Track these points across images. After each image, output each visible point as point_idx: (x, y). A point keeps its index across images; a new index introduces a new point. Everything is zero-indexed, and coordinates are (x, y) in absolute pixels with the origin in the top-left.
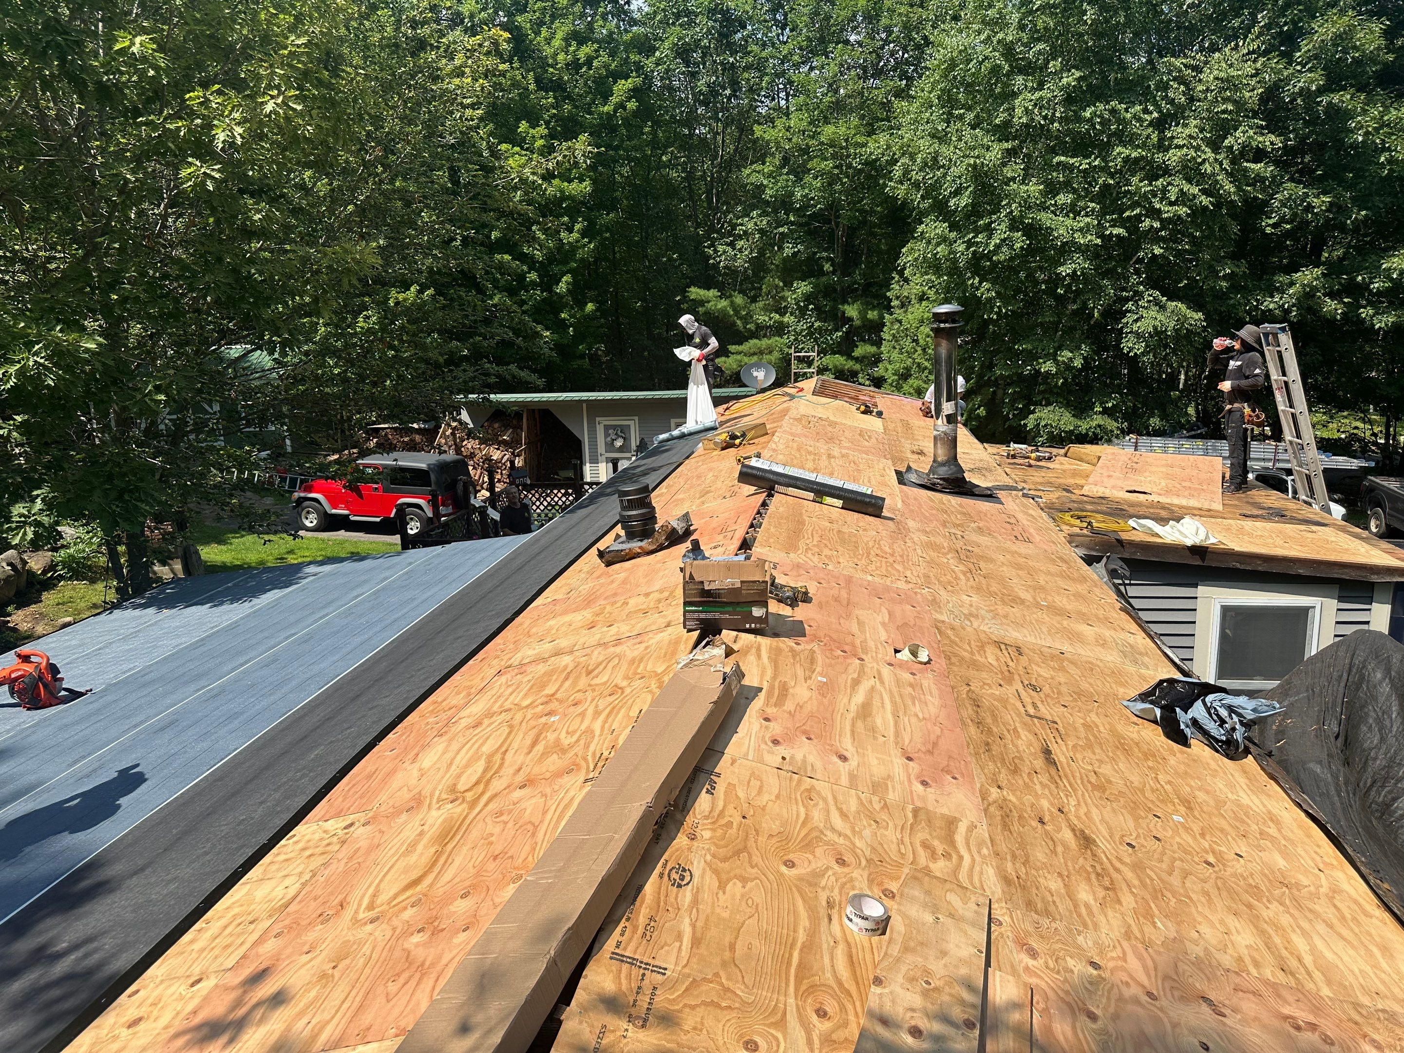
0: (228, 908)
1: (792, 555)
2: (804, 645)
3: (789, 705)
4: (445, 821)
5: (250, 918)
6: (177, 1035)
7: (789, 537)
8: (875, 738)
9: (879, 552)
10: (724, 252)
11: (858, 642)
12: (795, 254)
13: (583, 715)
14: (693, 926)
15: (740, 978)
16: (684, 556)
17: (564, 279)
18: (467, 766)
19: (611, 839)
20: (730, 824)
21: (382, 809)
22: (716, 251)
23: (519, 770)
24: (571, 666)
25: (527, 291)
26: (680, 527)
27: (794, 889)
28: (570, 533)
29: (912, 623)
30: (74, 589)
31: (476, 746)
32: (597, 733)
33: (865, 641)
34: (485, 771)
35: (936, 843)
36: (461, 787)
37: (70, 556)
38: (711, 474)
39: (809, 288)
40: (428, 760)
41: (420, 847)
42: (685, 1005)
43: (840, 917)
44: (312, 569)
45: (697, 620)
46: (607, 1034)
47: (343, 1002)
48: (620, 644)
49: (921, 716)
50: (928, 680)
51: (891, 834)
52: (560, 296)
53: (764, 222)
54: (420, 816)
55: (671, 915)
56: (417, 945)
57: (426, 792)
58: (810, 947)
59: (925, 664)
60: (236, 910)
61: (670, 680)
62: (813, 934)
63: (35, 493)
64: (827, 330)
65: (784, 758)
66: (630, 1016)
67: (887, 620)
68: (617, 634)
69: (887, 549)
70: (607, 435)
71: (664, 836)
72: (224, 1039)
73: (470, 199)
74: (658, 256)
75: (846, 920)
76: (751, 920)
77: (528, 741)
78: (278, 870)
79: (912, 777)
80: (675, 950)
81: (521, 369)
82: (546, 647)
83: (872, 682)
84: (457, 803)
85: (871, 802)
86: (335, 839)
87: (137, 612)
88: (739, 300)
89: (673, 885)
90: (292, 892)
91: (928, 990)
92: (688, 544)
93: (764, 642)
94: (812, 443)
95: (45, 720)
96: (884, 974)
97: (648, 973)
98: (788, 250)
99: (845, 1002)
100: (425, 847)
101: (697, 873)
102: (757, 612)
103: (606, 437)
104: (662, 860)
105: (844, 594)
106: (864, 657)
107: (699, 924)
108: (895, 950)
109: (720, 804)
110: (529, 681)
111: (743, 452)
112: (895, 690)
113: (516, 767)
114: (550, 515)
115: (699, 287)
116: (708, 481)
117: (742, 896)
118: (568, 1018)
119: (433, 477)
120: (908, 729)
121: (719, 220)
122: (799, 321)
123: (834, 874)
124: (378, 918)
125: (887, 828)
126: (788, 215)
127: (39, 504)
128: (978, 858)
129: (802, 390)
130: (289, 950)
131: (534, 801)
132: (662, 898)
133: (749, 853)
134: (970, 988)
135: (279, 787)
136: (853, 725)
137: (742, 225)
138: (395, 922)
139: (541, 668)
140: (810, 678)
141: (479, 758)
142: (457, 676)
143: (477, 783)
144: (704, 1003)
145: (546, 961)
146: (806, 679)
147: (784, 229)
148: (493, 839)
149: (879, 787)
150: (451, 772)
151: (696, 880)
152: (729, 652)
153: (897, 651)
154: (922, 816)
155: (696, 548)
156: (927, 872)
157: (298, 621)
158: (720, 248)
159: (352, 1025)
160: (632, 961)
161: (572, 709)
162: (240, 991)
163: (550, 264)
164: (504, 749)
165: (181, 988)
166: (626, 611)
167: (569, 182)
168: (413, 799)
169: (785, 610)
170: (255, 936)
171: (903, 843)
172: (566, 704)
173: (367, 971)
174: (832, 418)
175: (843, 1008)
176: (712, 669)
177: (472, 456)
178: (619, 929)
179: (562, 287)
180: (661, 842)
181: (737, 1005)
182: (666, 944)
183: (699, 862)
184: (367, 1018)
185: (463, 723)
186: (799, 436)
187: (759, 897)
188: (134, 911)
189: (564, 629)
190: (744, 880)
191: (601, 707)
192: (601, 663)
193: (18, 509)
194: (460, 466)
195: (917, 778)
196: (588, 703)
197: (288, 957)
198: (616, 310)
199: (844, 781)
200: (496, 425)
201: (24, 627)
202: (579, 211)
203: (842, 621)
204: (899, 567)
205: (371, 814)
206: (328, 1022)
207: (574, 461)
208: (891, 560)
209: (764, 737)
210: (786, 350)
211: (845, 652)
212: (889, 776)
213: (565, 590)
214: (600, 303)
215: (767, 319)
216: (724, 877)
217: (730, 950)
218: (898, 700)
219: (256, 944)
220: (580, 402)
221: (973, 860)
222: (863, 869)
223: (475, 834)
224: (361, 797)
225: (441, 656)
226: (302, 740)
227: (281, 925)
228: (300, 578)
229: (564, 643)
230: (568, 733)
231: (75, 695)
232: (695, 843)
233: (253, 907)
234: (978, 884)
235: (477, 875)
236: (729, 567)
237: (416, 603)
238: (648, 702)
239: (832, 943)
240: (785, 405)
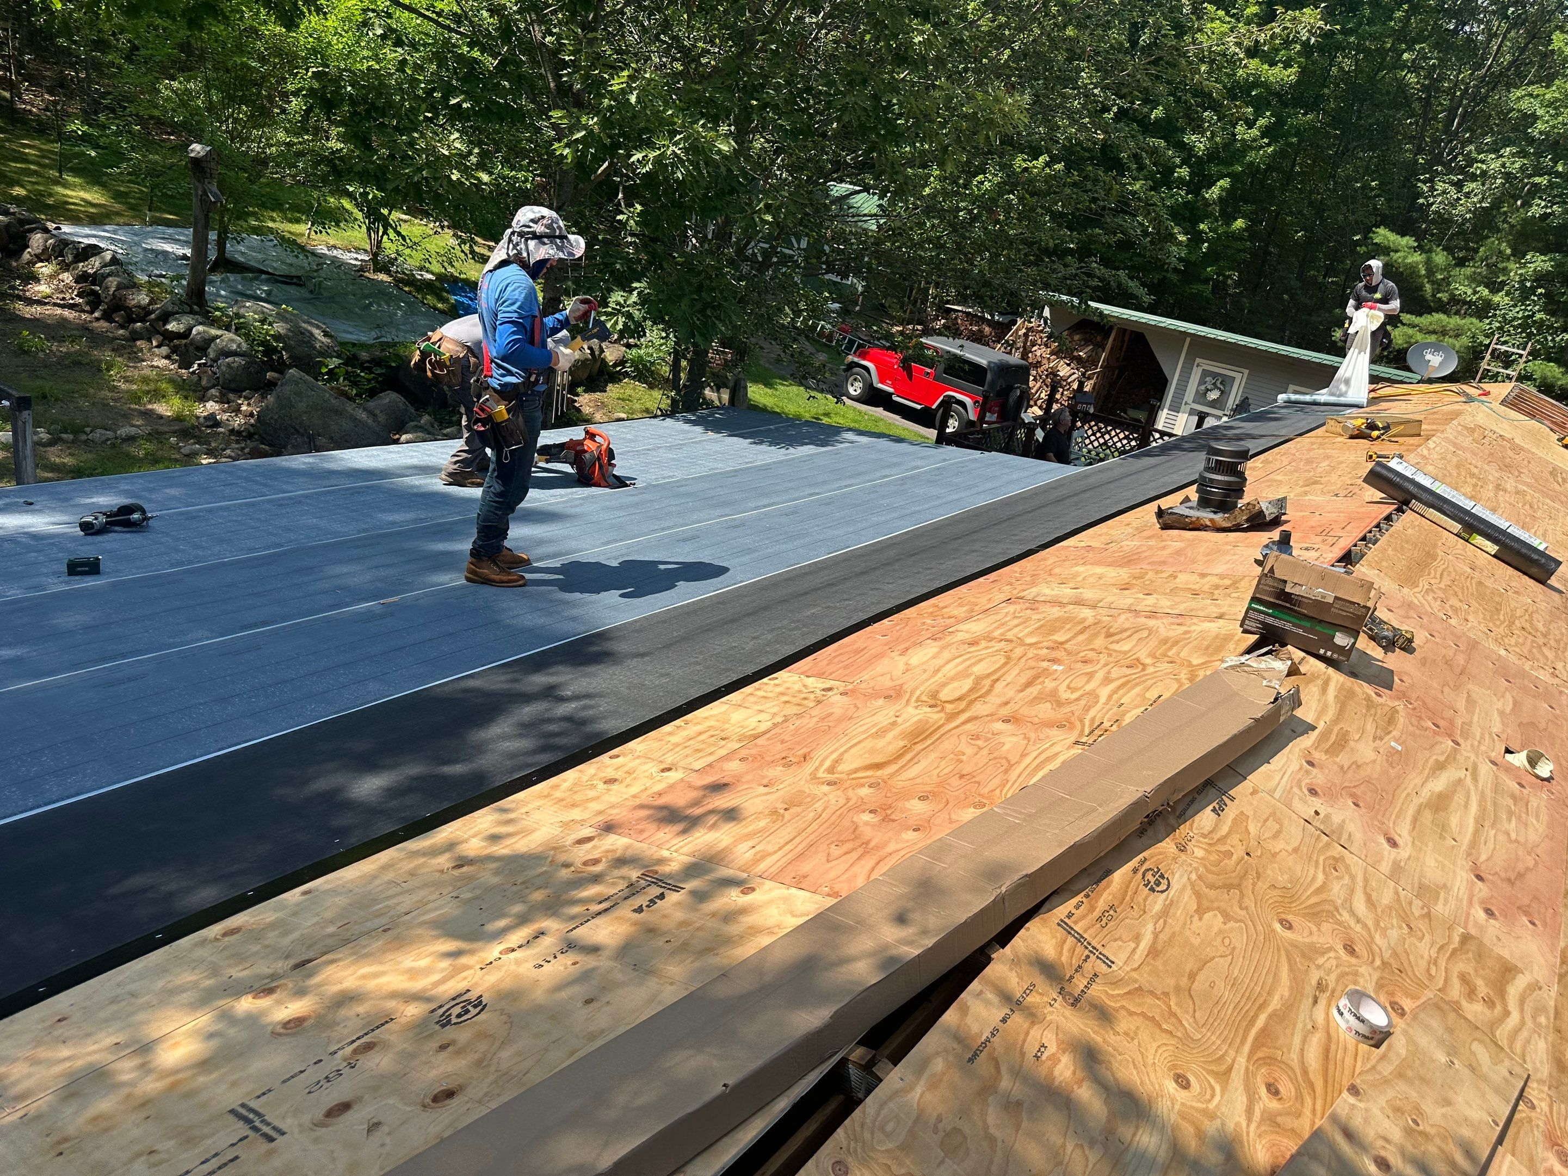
0: (706, 718)
1: (1406, 590)
2: (1386, 699)
3: (1344, 759)
4: (920, 721)
5: (723, 735)
6: (642, 807)
7: (1409, 568)
8: (1442, 837)
9: (1527, 626)
10: (1444, 192)
11: (1459, 722)
12: (1545, 216)
13: (1091, 675)
14: (1156, 935)
15: (1191, 1010)
16: (1267, 546)
17: (1221, 183)
18: (953, 679)
19: (1095, 810)
20: (1229, 854)
21: (863, 686)
22: (1432, 189)
23: (1006, 703)
24: (1090, 621)
25: (1170, 188)
26: (1270, 512)
27: (1283, 952)
28: (1127, 480)
29: (1543, 725)
30: (634, 389)
31: (968, 663)
32: (1103, 699)
33: (1470, 724)
34: (971, 690)
35: (1480, 983)
36: (945, 695)
37: (640, 357)
38: (1327, 463)
39: (1548, 266)
40: (917, 657)
41: (890, 735)
42: (1123, 1007)
43: (1329, 1005)
44: (850, 436)
45: (1261, 622)
46: (1034, 993)
47: (787, 843)
48: (1156, 618)
49: (1513, 836)
50: (1539, 800)
51: (1424, 949)
52: (1206, 202)
53: (1517, 166)
54: (897, 707)
55: (1135, 914)
56: (867, 823)
57: (908, 687)
58: (1283, 1016)
59: (1543, 780)
60: (712, 723)
61: (1206, 676)
62: (1289, 1007)
63: (634, 285)
64: (1551, 327)
65: (1317, 813)
66: (1062, 988)
67: (1508, 710)
68: (1154, 606)
69: (1540, 626)
70: (1202, 382)
71: (1150, 832)
72: (679, 827)
73: (1149, 63)
74: (1349, 180)
75: (1335, 1012)
76: (1222, 960)
77: (1023, 680)
78: (756, 703)
79: (1475, 899)
80: (1129, 950)
81: (1132, 278)
82: (1066, 592)
83: (1462, 773)
84: (936, 709)
85: (1410, 903)
86: (812, 696)
87: (687, 427)
88: (1440, 258)
89: (1146, 885)
90: (763, 727)
91: (1414, 1131)
92: (1275, 535)
93: (1336, 677)
94: (1479, 464)
95: (593, 496)
96: (1365, 1087)
97: (1093, 957)
98: (1537, 208)
99: (1305, 1092)
100: (895, 738)
101: (1175, 885)
102: (1341, 639)
103: (1200, 384)
104: (1141, 856)
105: (1461, 659)
106: (1461, 741)
107: (1163, 937)
108: (1386, 1069)
109: (1225, 830)
110: (1039, 620)
111: (1378, 448)
112: (1488, 792)
113: (1004, 700)
114: (1102, 455)
115: (1392, 230)
116: (1319, 470)
117: (1220, 931)
118: (999, 959)
119: (989, 376)
120: (1491, 845)
121: (1452, 150)
122: (1515, 306)
123: (1336, 958)
124: (835, 783)
125: (1421, 939)
126: (1556, 163)
127: (634, 297)
128: (1529, 1023)
129: (1486, 394)
130: (749, 777)
131: (1014, 739)
132: (1129, 893)
133: (1241, 892)
134: (1469, 1153)
135: (772, 630)
136: (1419, 812)
137: (1483, 162)
138: (850, 793)
139: (1056, 612)
140: (1381, 739)
141: (969, 676)
142: (963, 589)
143: (960, 699)
144: (1143, 1014)
145: (995, 894)
146: (1375, 739)
147: (1543, 181)
148: (964, 758)
149: (1427, 892)
150: (936, 678)
151: (1172, 892)
152: (1293, 671)
153: (1508, 751)
154: (1472, 946)
155: (1285, 542)
156: (1456, 1008)
157: (825, 482)
158: (1440, 186)
159: (790, 867)
160: (1080, 939)
161: (1079, 665)
162: (702, 793)
163: (1209, 161)
164: (995, 677)
165: (653, 768)
166: (1172, 585)
167: (1271, 66)
168: (894, 688)
169: (1375, 652)
170: (723, 752)
171: (1435, 963)
172: (1074, 658)
173: (814, 826)
174: (1517, 441)
175: (1299, 1097)
176: (1265, 683)
177: (1038, 365)
178: (1074, 901)
179: (1214, 193)
180: (1144, 838)
181: (1179, 1034)
182: (1120, 939)
183: (1181, 877)
184: (806, 867)
185: (960, 636)
186: (1464, 450)
187: (1239, 941)
188: (629, 688)
189: (1091, 580)
190: (1227, 917)
191: (1114, 676)
192: (1125, 630)
193: (617, 297)
194: (1021, 373)
195: (1482, 902)
196: (1099, 666)
197: (748, 782)
198: (1270, 235)
199: (1385, 867)
200: (1077, 337)
201: (586, 410)
202: (1269, 104)
203: (1446, 689)
204: (1550, 654)
205: (850, 687)
206: (770, 854)
207: (1153, 402)
208: (1541, 641)
209: (1300, 781)
210: (1481, 338)
211: (1438, 727)
212: (1445, 886)
213: (1104, 539)
214: (1253, 221)
215: (1469, 292)
216: (1205, 904)
217: (1189, 978)
218: (1490, 807)
219: (722, 759)
220: (1185, 334)
221: (1523, 1023)
222: (1375, 969)
223: (947, 745)
224: (845, 668)
225: (953, 562)
226: (802, 595)
227: (747, 752)
228: (837, 441)
229: (1089, 594)
230: (1068, 687)
231: (621, 482)
232: (1183, 856)
233: (726, 726)
234: (1518, 1050)
235: (940, 784)
236: (1323, 576)
237: (940, 501)
238: (1172, 691)
239: (1309, 1027)
240: (1456, 407)
